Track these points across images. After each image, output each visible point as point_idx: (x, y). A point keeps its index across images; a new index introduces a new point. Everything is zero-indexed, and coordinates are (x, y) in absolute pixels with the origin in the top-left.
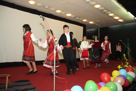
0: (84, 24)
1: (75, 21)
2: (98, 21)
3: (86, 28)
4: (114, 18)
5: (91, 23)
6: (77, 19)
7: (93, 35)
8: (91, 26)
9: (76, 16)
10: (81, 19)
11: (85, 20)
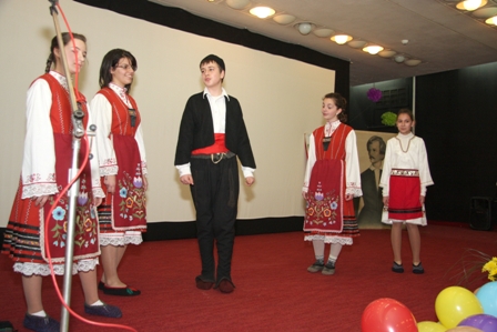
0: (342, 55)
1: (295, 42)
2: (405, 41)
3: (351, 75)
4: (488, 21)
5: (373, 50)
6: (303, 34)
7: (386, 110)
8: (377, 68)
9: (297, 18)
10: (322, 32)
11: (341, 39)
